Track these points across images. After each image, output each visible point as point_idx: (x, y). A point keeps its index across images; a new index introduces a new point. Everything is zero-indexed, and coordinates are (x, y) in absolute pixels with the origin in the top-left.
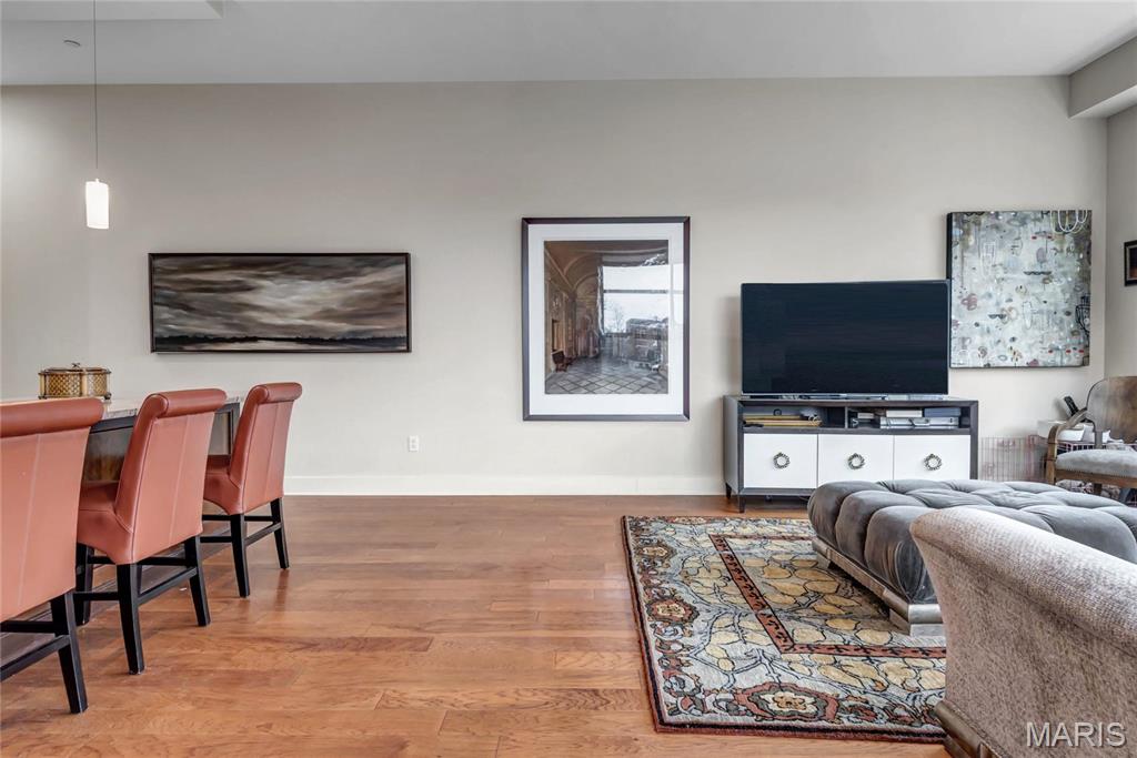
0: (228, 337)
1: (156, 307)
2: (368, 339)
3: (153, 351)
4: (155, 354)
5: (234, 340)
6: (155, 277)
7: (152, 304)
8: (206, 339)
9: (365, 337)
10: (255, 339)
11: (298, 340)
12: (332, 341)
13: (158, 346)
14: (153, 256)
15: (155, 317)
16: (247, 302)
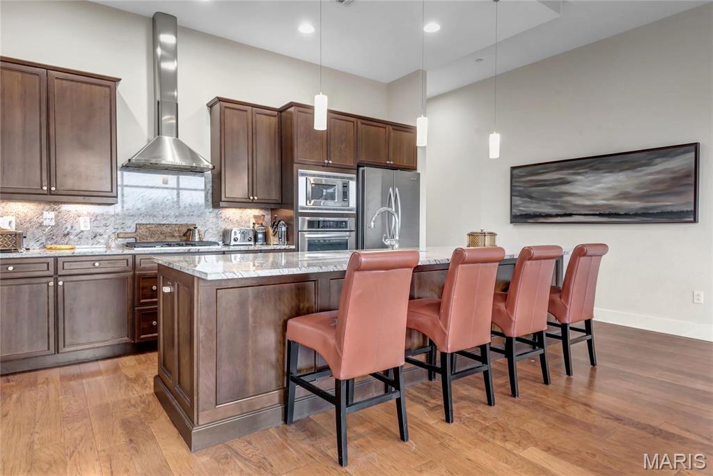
0: (553, 214)
1: (513, 198)
2: (657, 213)
3: (511, 223)
4: (512, 225)
5: (557, 216)
6: (513, 180)
7: (511, 196)
8: (540, 216)
9: (655, 212)
10: (570, 215)
11: (601, 215)
12: (627, 215)
13: (514, 220)
14: (513, 168)
15: (513, 203)
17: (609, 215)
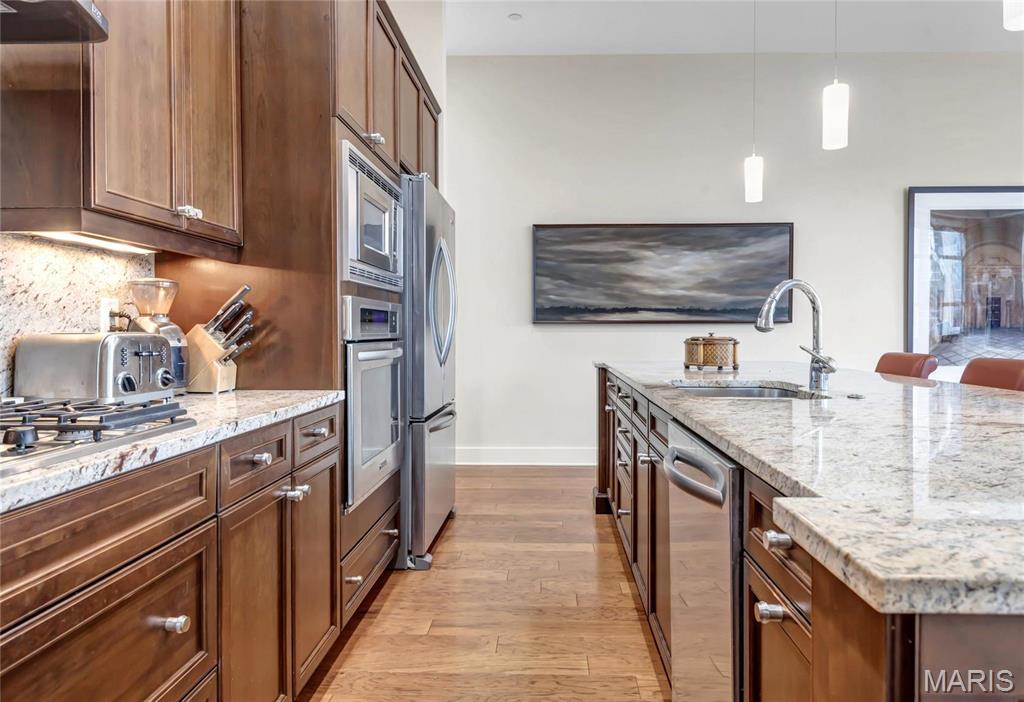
0: (609, 307)
1: (538, 278)
2: (750, 310)
3: (534, 322)
4: (536, 325)
5: (614, 311)
6: (539, 248)
7: (536, 274)
8: (587, 310)
9: (747, 307)
10: (635, 310)
11: (679, 311)
12: (713, 312)
13: (540, 316)
14: (537, 227)
15: (538, 288)
16: (628, 273)
17: (689, 311)
